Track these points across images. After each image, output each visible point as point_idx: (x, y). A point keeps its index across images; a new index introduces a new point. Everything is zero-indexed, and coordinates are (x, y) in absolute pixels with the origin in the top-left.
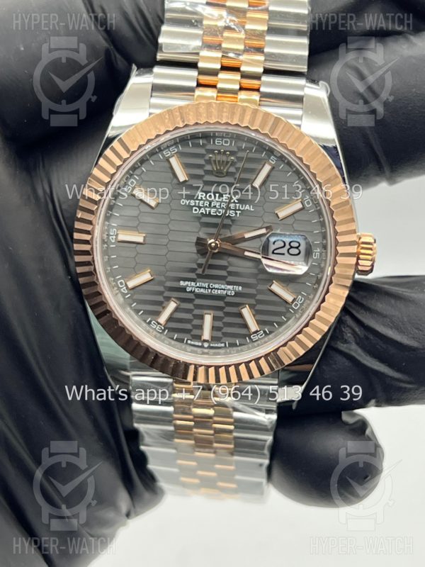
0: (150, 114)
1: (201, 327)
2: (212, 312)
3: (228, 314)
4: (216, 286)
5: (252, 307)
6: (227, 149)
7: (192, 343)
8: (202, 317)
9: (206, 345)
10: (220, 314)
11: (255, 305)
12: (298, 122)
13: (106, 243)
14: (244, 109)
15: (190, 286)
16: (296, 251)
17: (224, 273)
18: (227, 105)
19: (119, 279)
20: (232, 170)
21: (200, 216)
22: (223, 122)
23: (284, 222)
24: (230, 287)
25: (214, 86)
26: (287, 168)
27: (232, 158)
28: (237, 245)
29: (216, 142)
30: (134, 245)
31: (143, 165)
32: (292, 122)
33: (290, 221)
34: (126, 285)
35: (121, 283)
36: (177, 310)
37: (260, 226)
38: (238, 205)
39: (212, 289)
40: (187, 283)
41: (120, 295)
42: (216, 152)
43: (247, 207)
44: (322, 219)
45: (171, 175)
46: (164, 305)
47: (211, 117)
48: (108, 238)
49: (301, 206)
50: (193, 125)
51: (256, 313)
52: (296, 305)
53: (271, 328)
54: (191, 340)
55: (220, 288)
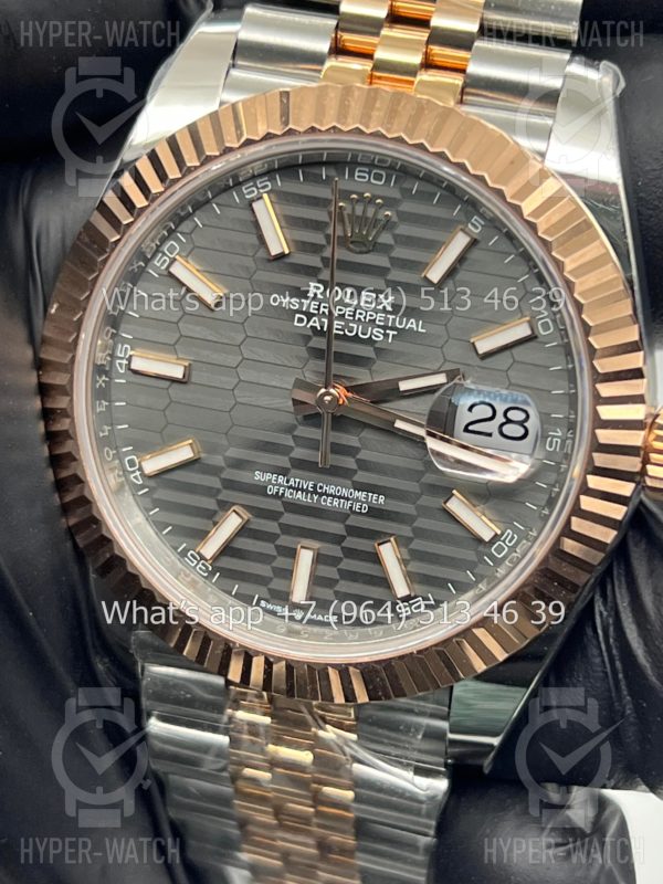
0: (222, 103)
1: (288, 574)
2: (316, 545)
3: (351, 553)
4: (331, 490)
5: (402, 542)
6: (377, 193)
7: (270, 607)
8: (292, 554)
9: (298, 615)
10: (335, 551)
11: (410, 540)
12: (540, 145)
13: (107, 373)
14: (421, 108)
15: (274, 482)
16: (518, 431)
17: (350, 463)
18: (383, 94)
19: (127, 453)
20: (386, 238)
21: (310, 333)
22: (368, 131)
23: (489, 362)
24: (361, 495)
25: (368, 56)
26: (506, 245)
27: (388, 213)
28: (384, 406)
29: (357, 174)
30: (166, 384)
31: (197, 212)
32: (528, 144)
33: (503, 361)
34: (140, 469)
35: (132, 463)
36: (243, 531)
37: (435, 367)
38: (391, 317)
39: (321, 495)
40: (268, 476)
41: (127, 488)
42: (354, 196)
43: (412, 324)
44: (570, 366)
45: (254, 240)
46: (216, 519)
47: (346, 118)
48: (112, 363)
49: (529, 332)
50: (306, 132)
51: (410, 557)
52: (499, 550)
53: (441, 593)
54: (267, 601)
55: (340, 496)
